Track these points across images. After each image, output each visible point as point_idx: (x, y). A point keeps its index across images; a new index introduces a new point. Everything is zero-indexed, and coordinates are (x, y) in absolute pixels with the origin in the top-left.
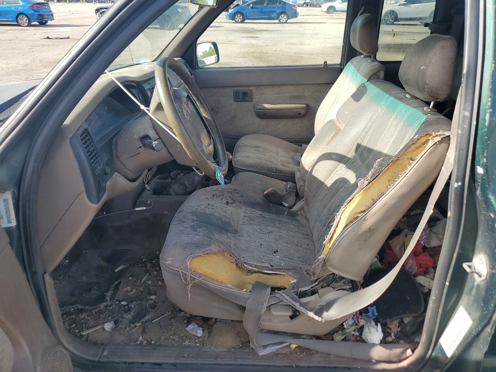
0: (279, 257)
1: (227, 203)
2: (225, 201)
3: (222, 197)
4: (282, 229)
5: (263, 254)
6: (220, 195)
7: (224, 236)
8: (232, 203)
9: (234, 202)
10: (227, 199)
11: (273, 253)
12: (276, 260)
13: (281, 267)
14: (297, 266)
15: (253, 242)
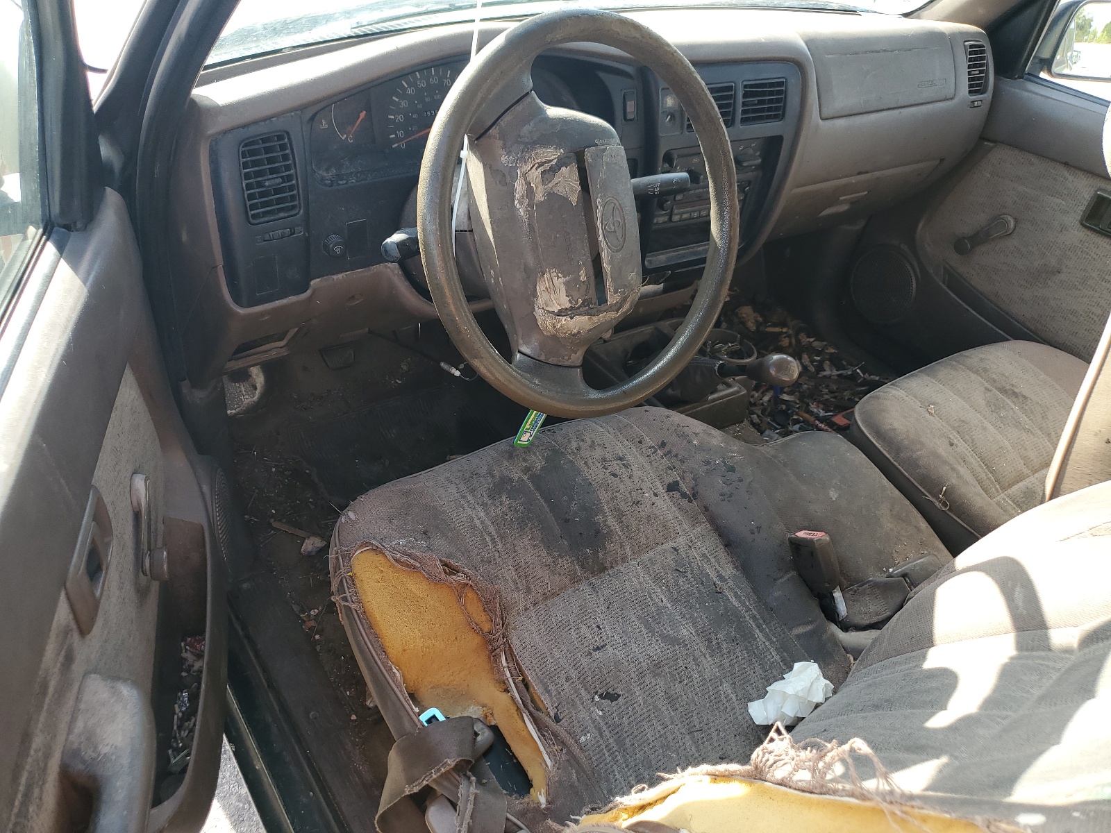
0: (600, 713)
1: (672, 488)
2: (674, 476)
3: (678, 464)
4: (717, 660)
5: (574, 674)
6: (676, 456)
7: (544, 554)
8: (684, 495)
9: (694, 495)
10: (682, 478)
11: (596, 693)
12: (583, 714)
13: (570, 741)
14: (611, 776)
15: (594, 626)
